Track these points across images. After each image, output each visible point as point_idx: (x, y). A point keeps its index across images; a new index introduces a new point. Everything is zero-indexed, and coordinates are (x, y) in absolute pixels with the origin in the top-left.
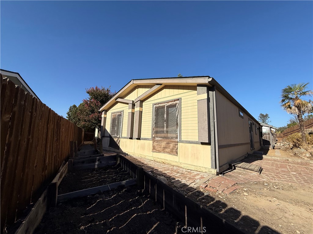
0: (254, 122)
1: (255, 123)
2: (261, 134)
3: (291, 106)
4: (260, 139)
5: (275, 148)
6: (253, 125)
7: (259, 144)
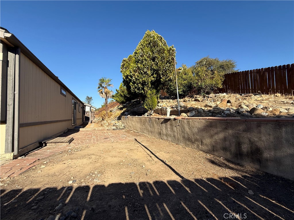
0: (77, 101)
1: (79, 102)
2: (84, 112)
3: (103, 92)
4: (83, 116)
5: (92, 122)
6: (77, 104)
7: (81, 120)
